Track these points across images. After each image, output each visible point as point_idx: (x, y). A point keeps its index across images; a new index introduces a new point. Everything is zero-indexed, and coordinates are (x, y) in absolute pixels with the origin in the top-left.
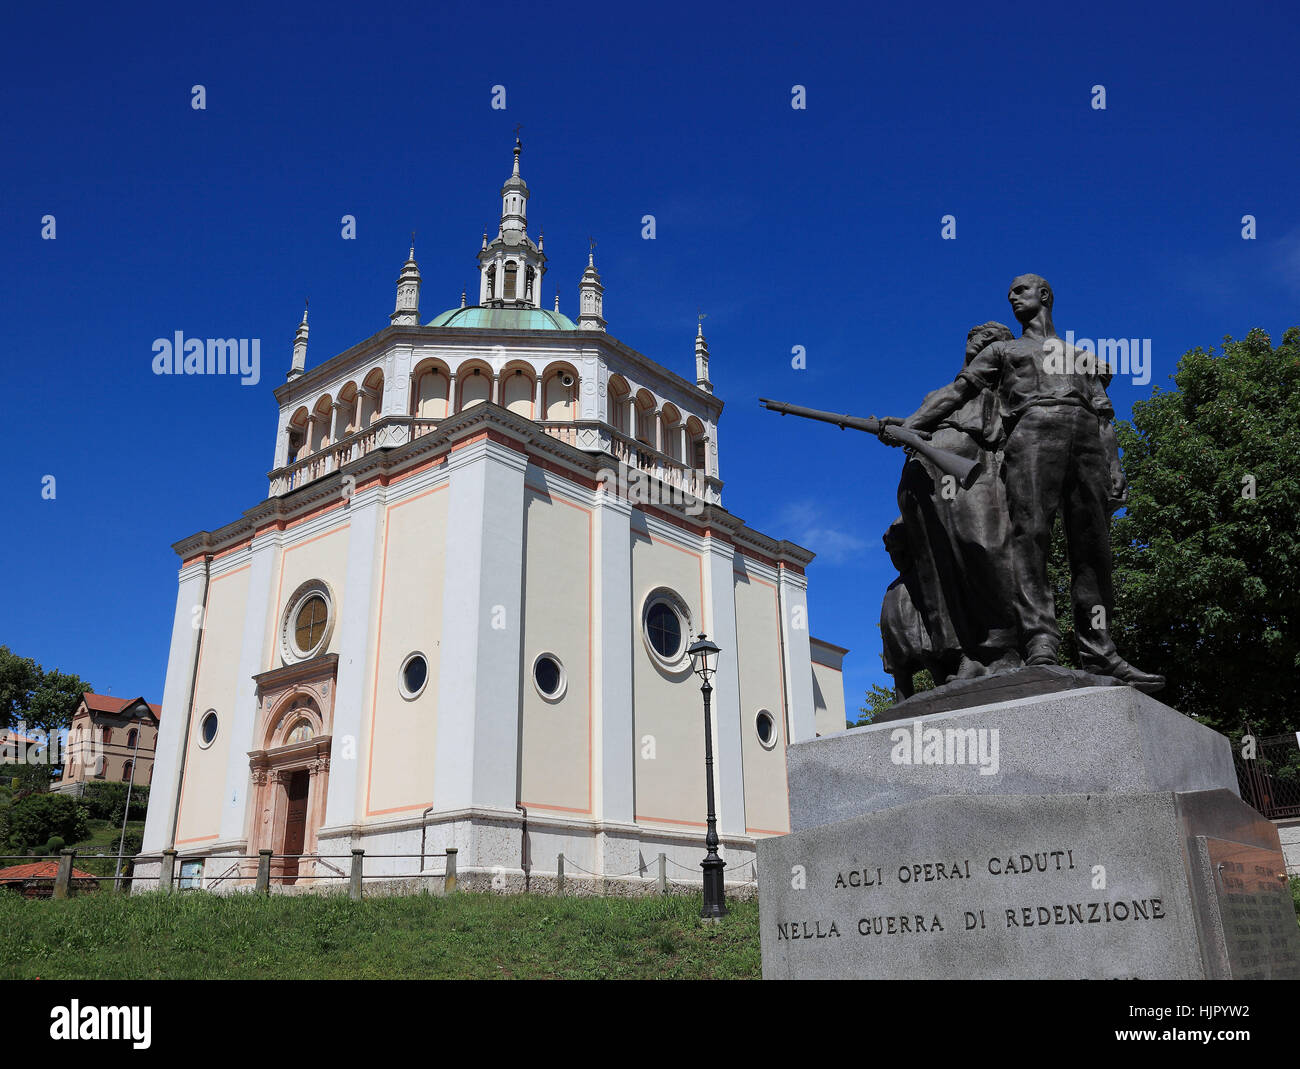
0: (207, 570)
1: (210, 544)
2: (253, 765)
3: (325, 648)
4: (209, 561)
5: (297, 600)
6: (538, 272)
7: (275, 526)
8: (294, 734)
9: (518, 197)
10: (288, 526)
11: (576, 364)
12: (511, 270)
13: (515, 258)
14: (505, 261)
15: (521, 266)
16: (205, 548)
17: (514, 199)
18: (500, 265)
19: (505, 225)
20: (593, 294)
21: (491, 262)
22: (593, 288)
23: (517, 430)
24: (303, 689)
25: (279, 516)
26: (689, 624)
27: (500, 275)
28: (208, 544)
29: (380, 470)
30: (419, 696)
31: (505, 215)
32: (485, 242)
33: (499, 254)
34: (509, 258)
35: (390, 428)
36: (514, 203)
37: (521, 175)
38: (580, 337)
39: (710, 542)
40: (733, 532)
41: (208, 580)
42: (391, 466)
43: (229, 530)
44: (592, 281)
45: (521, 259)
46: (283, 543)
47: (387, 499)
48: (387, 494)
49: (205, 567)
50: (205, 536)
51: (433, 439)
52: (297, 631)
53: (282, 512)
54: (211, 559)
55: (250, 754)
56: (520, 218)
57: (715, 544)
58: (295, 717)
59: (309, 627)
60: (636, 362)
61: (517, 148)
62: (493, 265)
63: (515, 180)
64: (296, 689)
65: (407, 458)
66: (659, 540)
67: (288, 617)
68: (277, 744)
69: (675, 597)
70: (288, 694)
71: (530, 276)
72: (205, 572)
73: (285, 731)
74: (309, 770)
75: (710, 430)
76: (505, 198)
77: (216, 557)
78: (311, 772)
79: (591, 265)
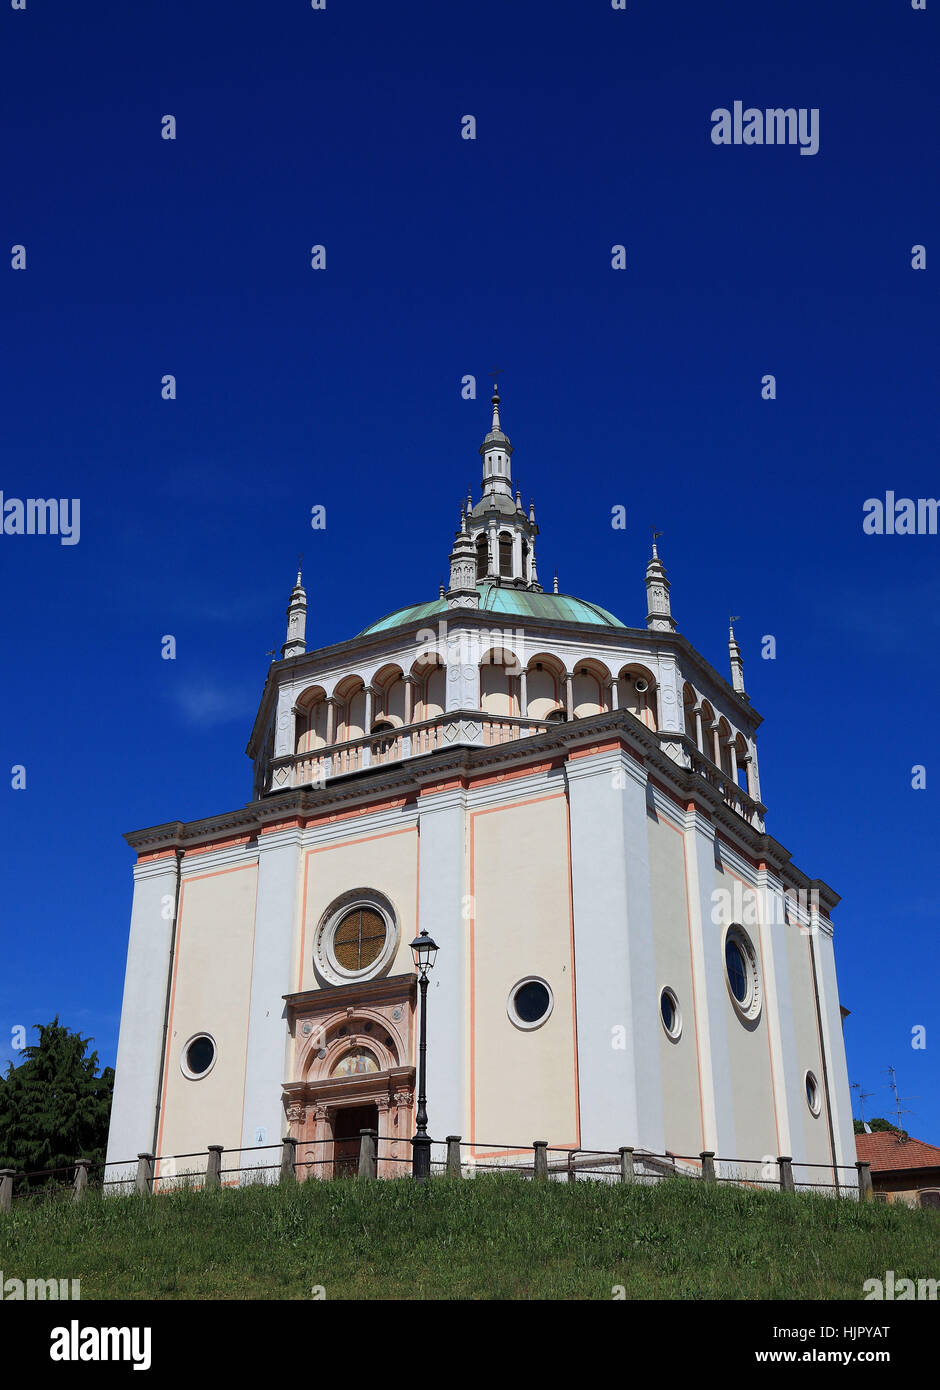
0: (179, 867)
1: (183, 837)
2: (287, 1101)
3: (388, 968)
4: (180, 857)
5: (335, 910)
6: (530, 546)
7: (295, 823)
8: (344, 1065)
9: (503, 455)
10: (308, 824)
11: (652, 668)
12: (506, 543)
13: (511, 530)
14: (499, 531)
15: (517, 538)
16: (176, 841)
17: (500, 458)
18: (494, 534)
19: (488, 489)
20: (663, 591)
21: (481, 531)
22: (662, 584)
23: (641, 741)
24: (361, 1013)
25: (300, 812)
26: (754, 966)
27: (494, 549)
28: (180, 837)
29: (461, 771)
30: (541, 1026)
31: (487, 475)
32: (470, 506)
33: (493, 522)
34: (503, 528)
35: (462, 724)
36: (497, 463)
37: (503, 428)
38: (656, 638)
39: (766, 876)
40: (781, 866)
41: (179, 879)
42: (473, 767)
43: (217, 821)
44: (659, 575)
45: (517, 531)
46: (303, 842)
47: (468, 804)
48: (468, 798)
49: (176, 864)
50: (180, 827)
51: (539, 743)
52: (336, 946)
53: (303, 807)
54: (182, 855)
55: (285, 1086)
56: (507, 481)
57: (771, 879)
58: (347, 1044)
59: (357, 941)
60: (701, 669)
61: (496, 397)
62: (482, 537)
63: (496, 434)
64: (350, 1012)
65: (498, 760)
66: (731, 873)
67: (322, 929)
68: (318, 1076)
69: (743, 935)
70: (338, 1017)
71: (525, 552)
72: (176, 870)
73: (331, 1061)
74: (376, 1106)
75: (752, 750)
76: (487, 456)
77: (187, 853)
78: (380, 1108)
79: (655, 557)
